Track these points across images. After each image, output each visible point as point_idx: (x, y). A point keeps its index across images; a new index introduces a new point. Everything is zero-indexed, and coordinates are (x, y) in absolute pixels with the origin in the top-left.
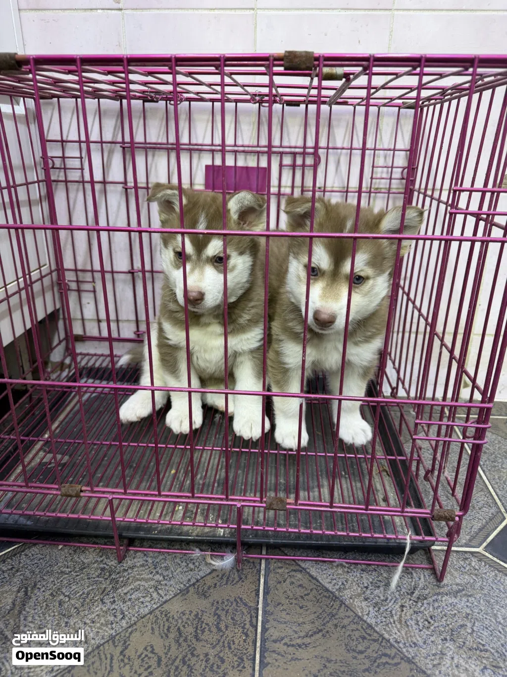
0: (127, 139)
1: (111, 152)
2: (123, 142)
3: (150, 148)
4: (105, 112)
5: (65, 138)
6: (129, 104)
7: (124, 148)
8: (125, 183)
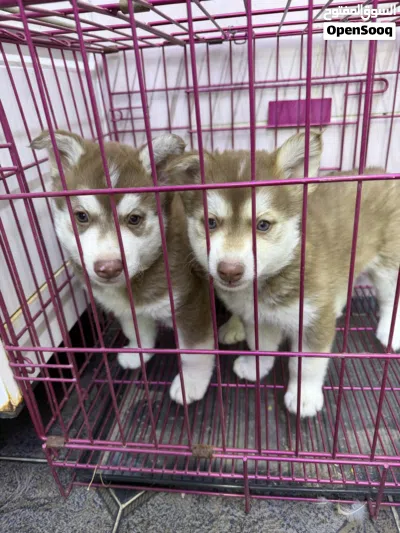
0: (191, 84)
1: (175, 98)
2: (188, 87)
3: (213, 90)
4: (169, 59)
5: (131, 89)
6: (192, 49)
7: (188, 93)
8: (190, 127)
